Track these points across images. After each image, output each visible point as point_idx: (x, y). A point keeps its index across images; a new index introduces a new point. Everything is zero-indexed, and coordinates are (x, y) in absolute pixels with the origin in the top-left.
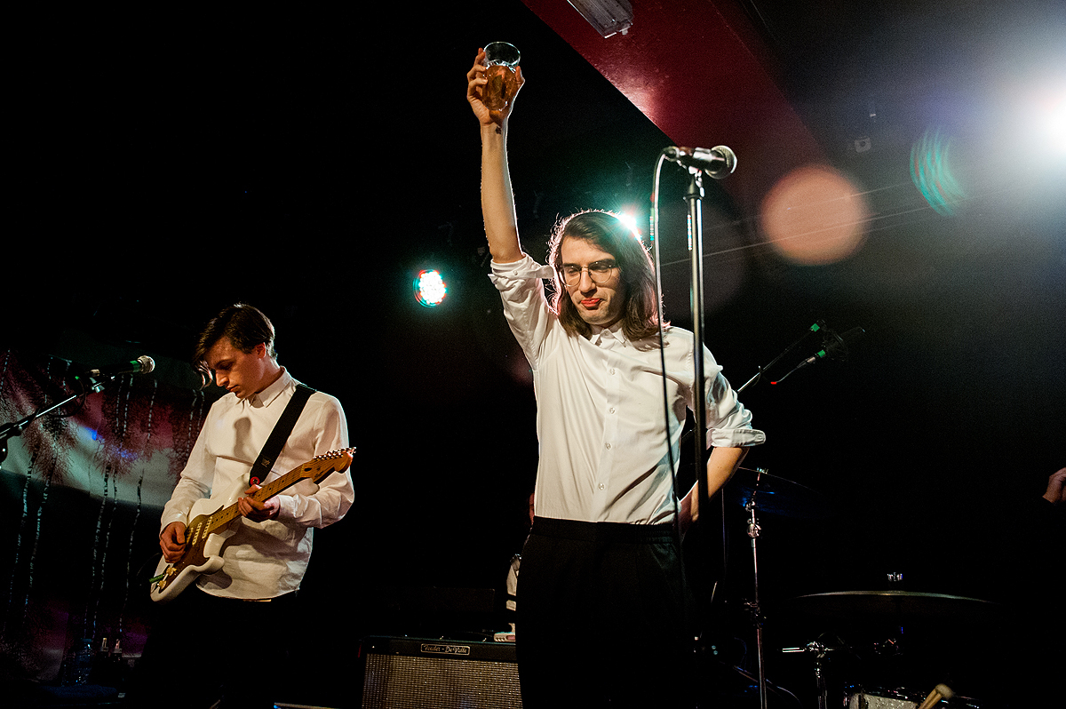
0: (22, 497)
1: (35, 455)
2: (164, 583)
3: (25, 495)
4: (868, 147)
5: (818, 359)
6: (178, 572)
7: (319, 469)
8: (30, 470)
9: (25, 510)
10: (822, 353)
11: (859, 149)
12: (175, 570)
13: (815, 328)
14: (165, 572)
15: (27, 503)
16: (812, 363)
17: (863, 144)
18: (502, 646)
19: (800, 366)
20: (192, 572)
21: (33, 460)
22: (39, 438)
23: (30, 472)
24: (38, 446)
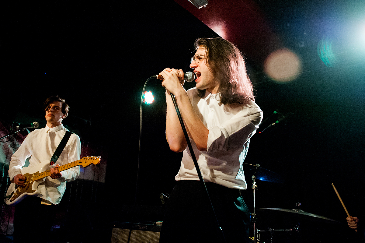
0: (2, 170)
1: (7, 156)
3: (3, 170)
4: (303, 45)
5: (276, 124)
8: (5, 161)
9: (3, 175)
10: (277, 122)
11: (300, 46)
13: (275, 112)
14: (12, 194)
15: (4, 173)
16: (274, 125)
17: (301, 44)
18: (158, 226)
19: (269, 127)
21: (6, 158)
22: (9, 150)
23: (5, 162)
24: (8, 153)
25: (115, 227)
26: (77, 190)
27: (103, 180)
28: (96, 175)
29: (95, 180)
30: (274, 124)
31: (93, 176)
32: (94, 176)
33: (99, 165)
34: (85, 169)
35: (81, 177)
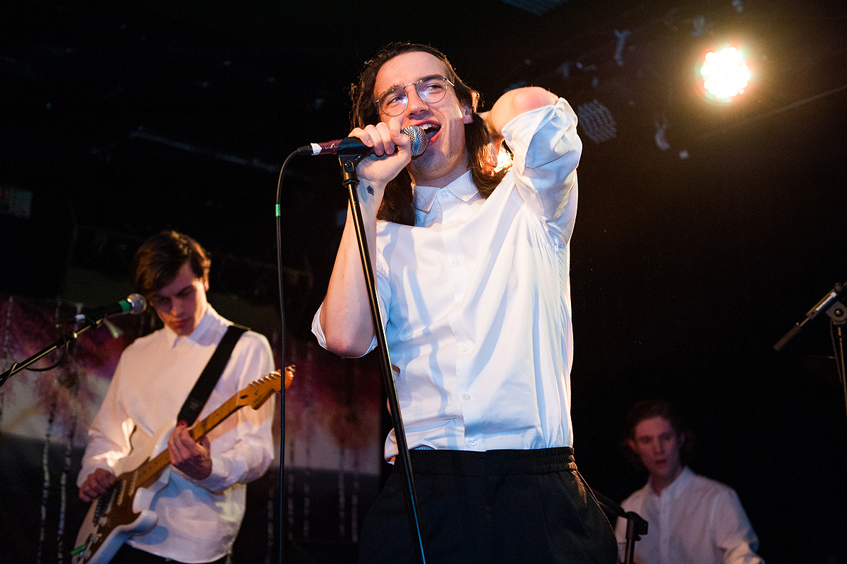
2: (88, 553)
6: (104, 538)
7: (256, 394)
12: (100, 535)
14: (88, 541)
20: (123, 533)
22: (55, 396)
24: (54, 405)
27: (371, 467)
28: (347, 452)
31: (338, 457)
32: (342, 453)
33: (353, 419)
34: (309, 437)
35: (301, 462)
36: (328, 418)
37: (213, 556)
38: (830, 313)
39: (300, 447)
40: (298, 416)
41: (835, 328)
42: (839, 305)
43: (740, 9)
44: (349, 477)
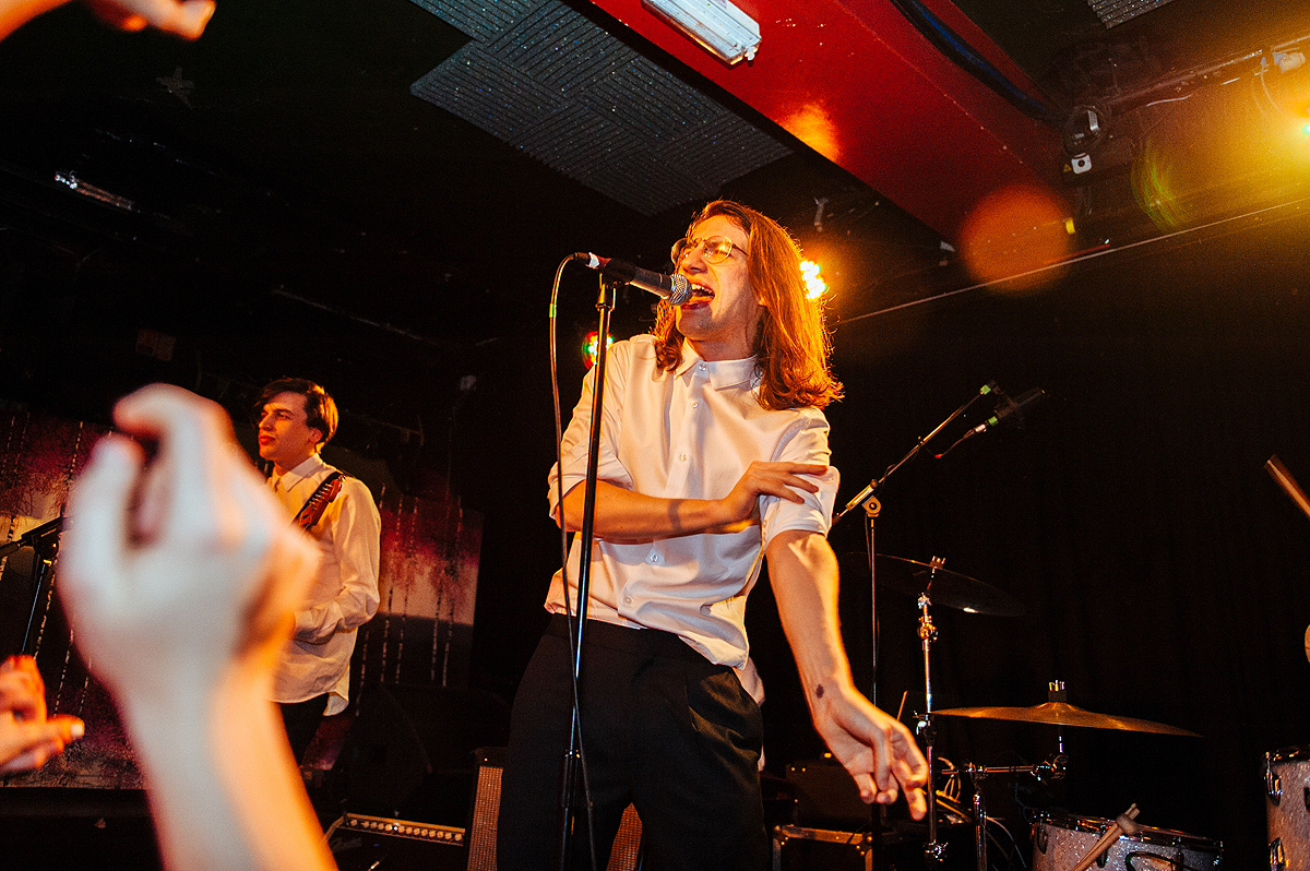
10: (993, 420)
11: (1078, 170)
13: (985, 390)
17: (1081, 164)
19: (966, 436)
25: (486, 764)
26: (385, 651)
27: (466, 617)
28: (444, 602)
29: (443, 616)
30: (983, 426)
31: (435, 606)
32: (439, 603)
33: (452, 571)
34: (409, 584)
35: (398, 608)
36: (428, 570)
37: (305, 696)
38: (866, 506)
39: (398, 594)
40: (399, 566)
41: (869, 519)
42: (873, 499)
43: (820, 229)
44: (443, 625)
